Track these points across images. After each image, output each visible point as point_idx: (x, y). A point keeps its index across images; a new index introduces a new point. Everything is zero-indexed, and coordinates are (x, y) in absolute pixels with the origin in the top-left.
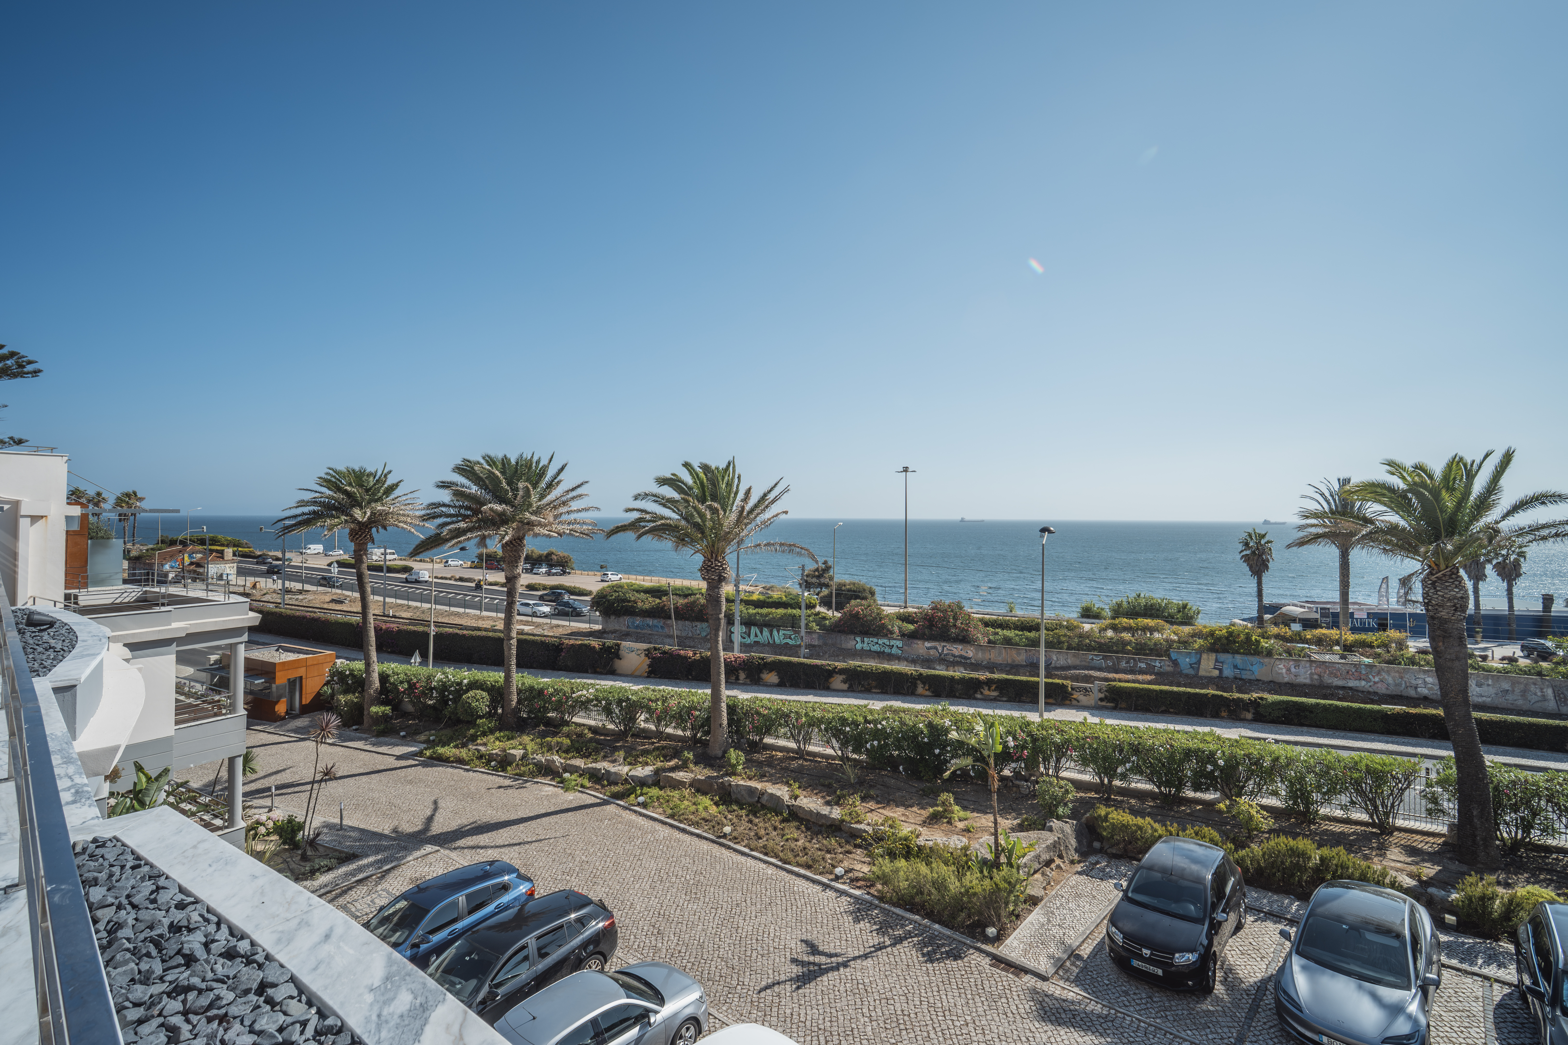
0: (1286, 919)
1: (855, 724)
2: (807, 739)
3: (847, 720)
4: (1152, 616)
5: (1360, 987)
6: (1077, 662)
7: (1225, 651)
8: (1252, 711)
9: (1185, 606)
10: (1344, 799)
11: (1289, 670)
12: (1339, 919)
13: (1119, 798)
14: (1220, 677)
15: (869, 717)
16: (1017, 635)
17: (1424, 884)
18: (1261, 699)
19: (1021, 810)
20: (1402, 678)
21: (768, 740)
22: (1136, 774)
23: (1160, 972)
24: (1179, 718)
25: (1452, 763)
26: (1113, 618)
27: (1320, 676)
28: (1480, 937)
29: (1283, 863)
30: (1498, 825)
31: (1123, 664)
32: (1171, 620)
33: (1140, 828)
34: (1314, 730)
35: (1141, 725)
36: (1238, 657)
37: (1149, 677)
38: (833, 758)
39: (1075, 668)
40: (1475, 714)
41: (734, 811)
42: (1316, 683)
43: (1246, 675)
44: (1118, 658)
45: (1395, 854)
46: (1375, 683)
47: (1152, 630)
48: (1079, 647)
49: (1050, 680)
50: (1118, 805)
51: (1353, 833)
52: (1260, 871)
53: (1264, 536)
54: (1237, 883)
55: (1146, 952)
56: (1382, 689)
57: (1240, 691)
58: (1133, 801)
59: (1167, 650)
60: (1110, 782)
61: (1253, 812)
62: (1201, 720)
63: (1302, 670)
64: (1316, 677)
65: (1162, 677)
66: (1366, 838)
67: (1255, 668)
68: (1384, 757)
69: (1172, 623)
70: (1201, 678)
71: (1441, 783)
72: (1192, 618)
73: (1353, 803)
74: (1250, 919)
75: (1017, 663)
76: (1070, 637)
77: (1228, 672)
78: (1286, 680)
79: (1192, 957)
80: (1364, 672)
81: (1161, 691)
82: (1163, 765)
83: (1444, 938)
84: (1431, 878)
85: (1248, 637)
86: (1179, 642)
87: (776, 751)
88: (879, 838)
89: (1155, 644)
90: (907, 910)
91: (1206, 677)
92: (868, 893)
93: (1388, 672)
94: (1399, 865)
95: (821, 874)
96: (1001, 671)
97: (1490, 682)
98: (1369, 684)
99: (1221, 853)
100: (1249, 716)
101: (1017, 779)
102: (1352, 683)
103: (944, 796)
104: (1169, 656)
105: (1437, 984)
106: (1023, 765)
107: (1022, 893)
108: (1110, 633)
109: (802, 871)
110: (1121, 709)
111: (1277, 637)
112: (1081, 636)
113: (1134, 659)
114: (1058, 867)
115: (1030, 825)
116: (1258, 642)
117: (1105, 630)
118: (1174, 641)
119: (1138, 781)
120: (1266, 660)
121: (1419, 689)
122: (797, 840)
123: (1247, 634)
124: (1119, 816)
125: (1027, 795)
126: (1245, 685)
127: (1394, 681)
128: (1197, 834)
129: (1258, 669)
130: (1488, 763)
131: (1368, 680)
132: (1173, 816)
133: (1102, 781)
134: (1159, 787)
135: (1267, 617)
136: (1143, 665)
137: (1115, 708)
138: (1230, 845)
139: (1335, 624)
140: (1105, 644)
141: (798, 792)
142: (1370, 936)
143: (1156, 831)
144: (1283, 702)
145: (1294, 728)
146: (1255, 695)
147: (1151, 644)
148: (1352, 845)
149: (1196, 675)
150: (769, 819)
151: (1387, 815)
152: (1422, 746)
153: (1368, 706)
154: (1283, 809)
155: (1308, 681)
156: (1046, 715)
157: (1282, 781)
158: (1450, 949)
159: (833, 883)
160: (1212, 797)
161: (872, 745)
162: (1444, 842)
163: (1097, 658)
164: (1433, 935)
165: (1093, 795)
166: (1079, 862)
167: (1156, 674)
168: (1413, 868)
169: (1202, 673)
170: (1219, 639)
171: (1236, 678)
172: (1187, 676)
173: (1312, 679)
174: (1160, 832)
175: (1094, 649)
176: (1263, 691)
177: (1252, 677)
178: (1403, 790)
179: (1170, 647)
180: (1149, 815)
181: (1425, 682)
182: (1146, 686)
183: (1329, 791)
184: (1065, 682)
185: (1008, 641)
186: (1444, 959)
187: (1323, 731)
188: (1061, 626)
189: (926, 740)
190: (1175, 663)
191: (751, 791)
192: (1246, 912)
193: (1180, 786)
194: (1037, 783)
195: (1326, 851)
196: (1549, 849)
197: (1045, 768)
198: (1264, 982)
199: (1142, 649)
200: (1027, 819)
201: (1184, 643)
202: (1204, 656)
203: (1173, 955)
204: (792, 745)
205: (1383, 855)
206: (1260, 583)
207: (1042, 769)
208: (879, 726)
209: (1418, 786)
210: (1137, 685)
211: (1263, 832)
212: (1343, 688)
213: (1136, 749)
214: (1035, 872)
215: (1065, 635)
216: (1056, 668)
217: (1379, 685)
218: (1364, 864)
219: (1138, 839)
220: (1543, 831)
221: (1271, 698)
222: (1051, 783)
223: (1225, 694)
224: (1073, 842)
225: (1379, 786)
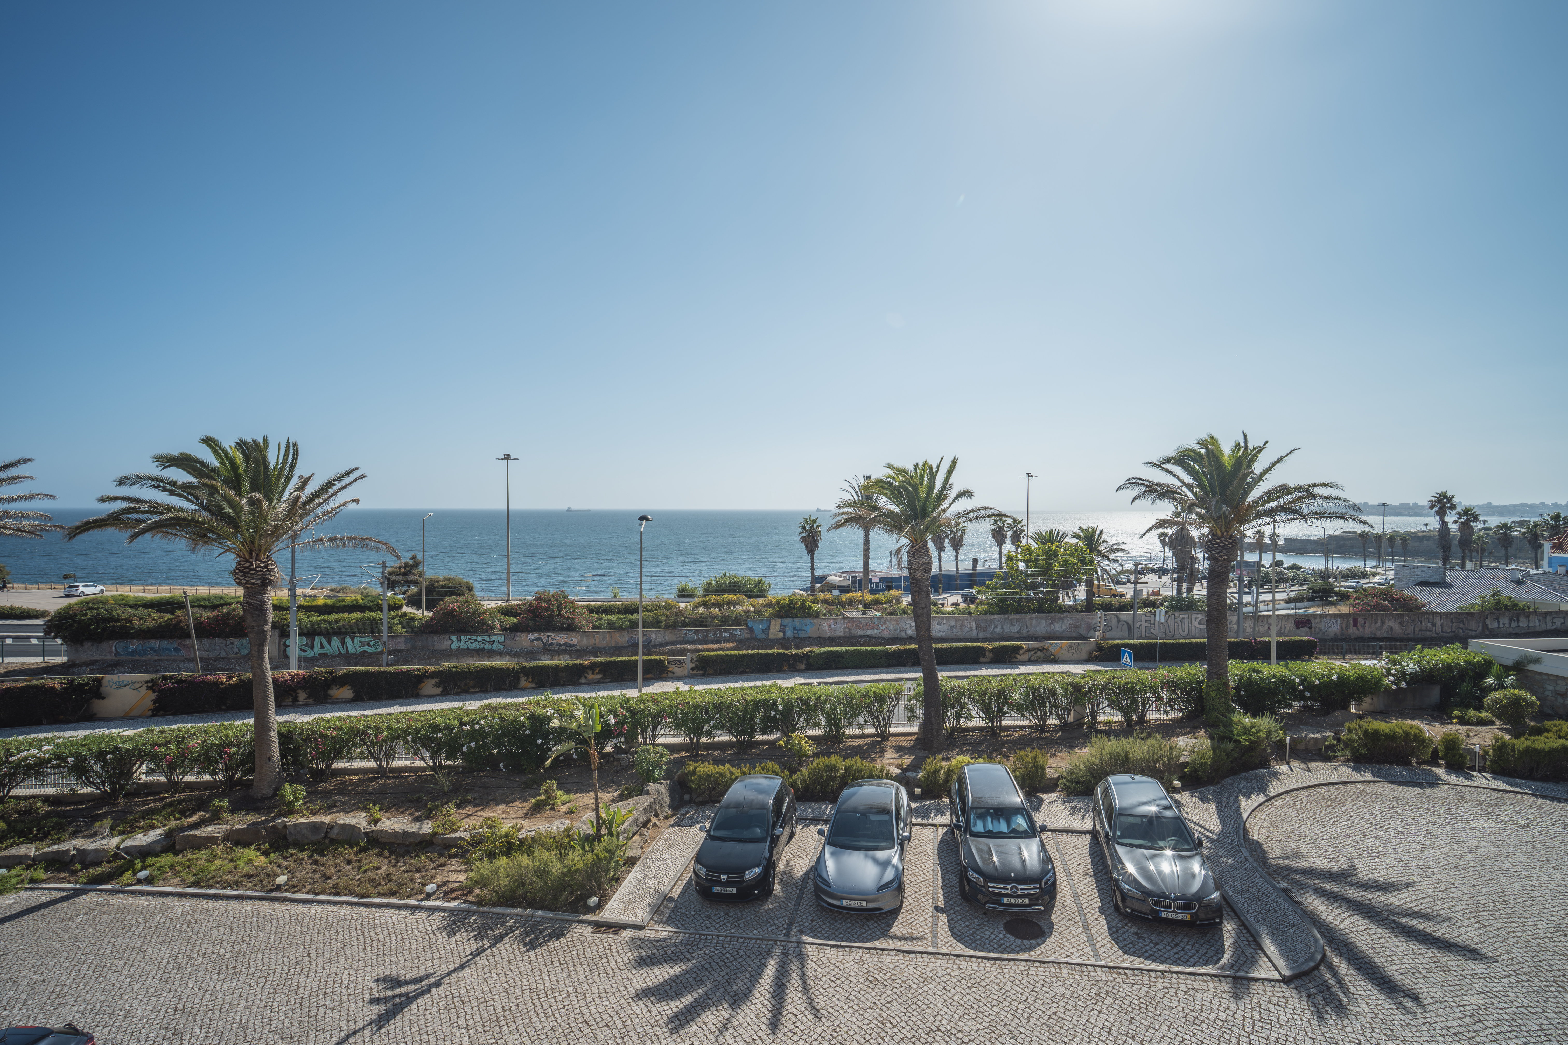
0: (823, 820)
1: (449, 728)
2: (390, 755)
3: (439, 725)
4: (735, 592)
5: (866, 856)
6: (674, 638)
7: (788, 616)
8: (805, 662)
9: (760, 582)
10: (860, 720)
11: (830, 627)
12: (855, 810)
13: (705, 753)
14: (784, 638)
15: (465, 719)
16: (620, 619)
17: (904, 771)
18: (811, 652)
19: (621, 781)
20: (898, 624)
21: (338, 765)
22: (718, 729)
23: (734, 891)
24: (753, 676)
25: (922, 682)
26: (704, 596)
27: (849, 629)
28: (932, 799)
29: (821, 778)
30: (944, 719)
31: (711, 636)
32: (749, 594)
33: (721, 774)
34: (844, 671)
35: (723, 686)
36: (796, 620)
37: (731, 645)
38: (422, 769)
39: (672, 643)
40: (934, 645)
41: (292, 855)
42: (847, 635)
43: (802, 635)
44: (707, 630)
45: (890, 753)
46: (882, 630)
47: (734, 603)
48: (675, 625)
49: (649, 658)
50: (704, 759)
51: (866, 744)
52: (806, 788)
53: (815, 521)
54: (791, 801)
55: (724, 877)
56: (886, 634)
57: (797, 648)
58: (716, 753)
59: (746, 620)
60: (698, 740)
61: (803, 743)
62: (769, 675)
63: (838, 626)
64: (847, 630)
65: (742, 643)
66: (872, 745)
67: (808, 628)
68: (884, 684)
69: (750, 597)
70: (771, 640)
71: (916, 697)
72: (765, 591)
73: (866, 722)
74: (799, 827)
75: (620, 644)
76: (667, 616)
77: (789, 634)
78: (828, 635)
79: (757, 870)
80: (876, 623)
81: (740, 655)
82: (740, 717)
83: (914, 805)
84: (908, 766)
85: (803, 602)
86: (755, 612)
87: (349, 775)
88: (476, 842)
89: (737, 616)
90: (507, 906)
91: (774, 639)
92: (464, 902)
93: (890, 621)
94: (891, 761)
95: (408, 897)
96: (606, 654)
97: (945, 621)
98: (879, 631)
99: (780, 781)
100: (803, 667)
101: (618, 753)
102: (868, 632)
103: (547, 784)
104: (746, 625)
105: (909, 838)
106: (623, 740)
107: (622, 857)
108: (701, 610)
109: (385, 900)
110: (709, 675)
111: (824, 601)
112: (677, 614)
113: (720, 630)
114: (655, 825)
115: (629, 793)
116: (810, 606)
117: (697, 607)
118: (750, 612)
119: (721, 735)
120: (816, 620)
121: (905, 632)
122: (378, 868)
123: (803, 601)
124: (705, 768)
125: (627, 766)
126: (800, 642)
127: (893, 627)
128: (763, 769)
129: (810, 628)
130: (940, 678)
131: (878, 629)
132: (747, 759)
133: (691, 740)
134: (736, 737)
135: (817, 586)
136: (727, 635)
137: (703, 675)
138: (787, 773)
139: (860, 589)
140: (697, 620)
141: (378, 815)
142: (873, 817)
143: (733, 774)
144: (825, 652)
145: (832, 672)
146: (807, 649)
147: (733, 616)
148: (864, 754)
149: (767, 639)
150: (341, 854)
151: (885, 726)
152: (907, 672)
153: (878, 648)
154: (822, 736)
155: (842, 634)
156: (645, 690)
157: (822, 715)
158: (917, 812)
159: (423, 903)
160: (775, 736)
161: (469, 748)
162: (917, 739)
163: (689, 633)
164: (908, 805)
165: (684, 754)
166: (672, 816)
167: (737, 641)
168: (899, 761)
169: (771, 636)
170: (783, 607)
171: (795, 637)
172: (760, 640)
173: (844, 632)
174: (736, 774)
175: (688, 625)
176: (813, 645)
177: (806, 636)
178: (895, 706)
179: (748, 617)
180: (729, 762)
181: (909, 626)
182: (728, 652)
183: (852, 715)
184: (662, 657)
185: (611, 625)
186: (914, 820)
187: (850, 671)
188: (660, 606)
189: (528, 732)
190: (751, 630)
191: (315, 827)
192: (796, 822)
193: (752, 733)
194: (636, 753)
195: (848, 762)
196: (968, 730)
197: (643, 738)
198: (807, 873)
199: (726, 621)
200: (626, 788)
201: (758, 613)
202: (773, 622)
203: (744, 873)
204: (372, 764)
205: (882, 756)
206: (812, 559)
207: (640, 740)
208: (477, 727)
209: (903, 702)
210: (721, 653)
211: (810, 757)
212: (863, 636)
213: (719, 708)
214: (634, 835)
215: (663, 615)
216: (656, 646)
217: (884, 631)
218: (871, 765)
219: (719, 784)
220: (966, 718)
221: (817, 650)
222: (648, 751)
223: (786, 652)
224: (667, 800)
225: (881, 706)
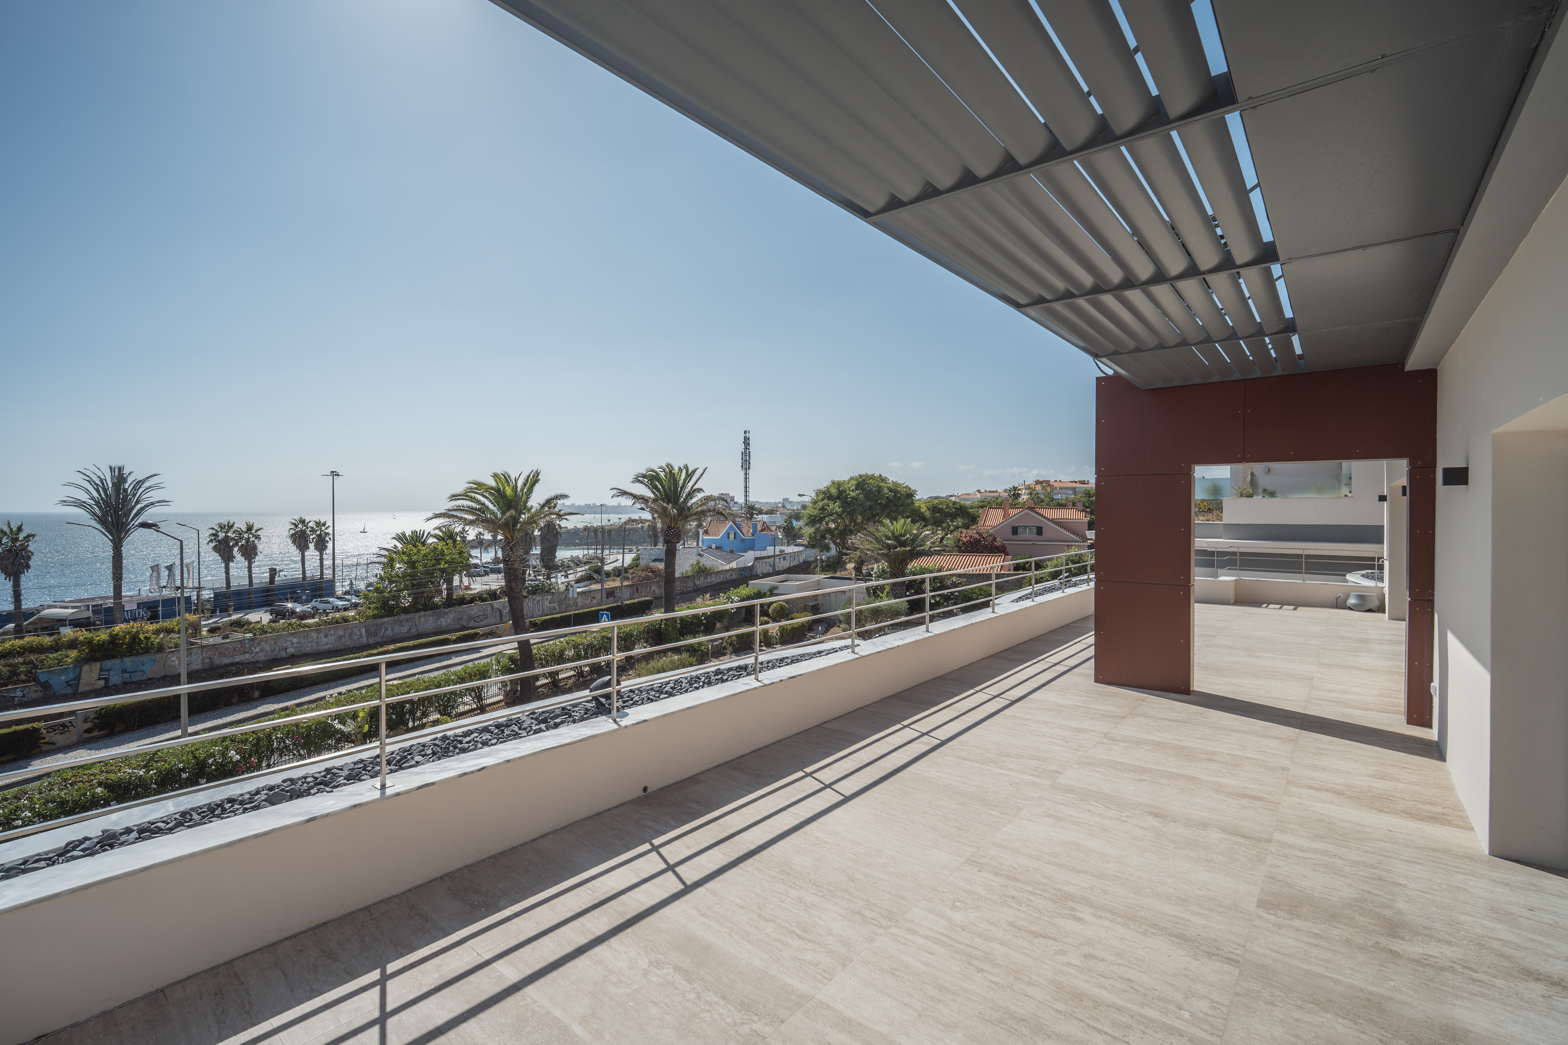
7: (110, 656)
14: (107, 687)
20: (276, 644)
27: (211, 659)
36: (127, 660)
43: (137, 677)
46: (256, 653)
56: (262, 657)
63: (194, 658)
64: (207, 661)
67: (146, 667)
77: (115, 680)
78: (179, 671)
80: (247, 646)
85: (136, 636)
91: (89, 691)
93: (266, 641)
97: (332, 632)
98: (252, 655)
102: (238, 659)
104: (35, 679)
120: (159, 656)
121: (288, 650)
123: (135, 633)
127: (271, 647)
129: (150, 667)
131: (250, 653)
149: (76, 693)
169: (82, 688)
172: (65, 696)
173: (203, 664)
177: (144, 678)
181: (292, 643)
190: (45, 686)
202: (86, 668)
212: (232, 664)
217: (260, 654)
